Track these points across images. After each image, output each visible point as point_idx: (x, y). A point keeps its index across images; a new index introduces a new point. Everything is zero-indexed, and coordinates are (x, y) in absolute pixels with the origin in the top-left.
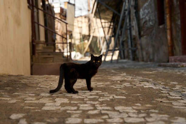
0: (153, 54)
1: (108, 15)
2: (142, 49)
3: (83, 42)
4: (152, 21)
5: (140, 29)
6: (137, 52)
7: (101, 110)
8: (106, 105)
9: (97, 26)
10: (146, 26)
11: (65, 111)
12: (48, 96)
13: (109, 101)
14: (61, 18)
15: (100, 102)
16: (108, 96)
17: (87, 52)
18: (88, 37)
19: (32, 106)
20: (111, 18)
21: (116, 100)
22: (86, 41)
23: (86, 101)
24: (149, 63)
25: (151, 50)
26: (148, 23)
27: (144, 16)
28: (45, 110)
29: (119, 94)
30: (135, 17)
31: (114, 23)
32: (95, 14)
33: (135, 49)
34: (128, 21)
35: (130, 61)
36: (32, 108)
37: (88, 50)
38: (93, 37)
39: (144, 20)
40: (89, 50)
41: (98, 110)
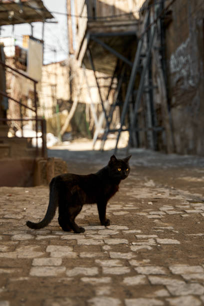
0: (195, 140)
1: (108, 63)
2: (173, 130)
3: (58, 114)
4: (193, 78)
5: (169, 93)
6: (164, 135)
7: (147, 276)
8: (149, 261)
9: (87, 83)
10: (182, 87)
11: (78, 278)
12: (29, 240)
13: (150, 251)
14: (17, 66)
15: (134, 253)
16: (145, 239)
17: (66, 133)
18: (68, 105)
19: (7, 267)
20: (113, 69)
21: (165, 249)
22: (65, 112)
23: (108, 251)
24: (186, 156)
25: (190, 132)
26: (185, 82)
27: (178, 69)
28: (39, 278)
29: (164, 233)
30: (160, 70)
31: (118, 80)
32: (83, 62)
33: (159, 129)
34: (147, 76)
35: (149, 151)
36: (9, 271)
37: (68, 128)
38: (79, 103)
39: (178, 76)
40: (70, 129)
41: (140, 274)
